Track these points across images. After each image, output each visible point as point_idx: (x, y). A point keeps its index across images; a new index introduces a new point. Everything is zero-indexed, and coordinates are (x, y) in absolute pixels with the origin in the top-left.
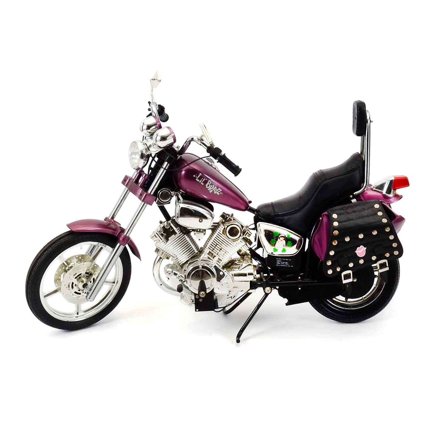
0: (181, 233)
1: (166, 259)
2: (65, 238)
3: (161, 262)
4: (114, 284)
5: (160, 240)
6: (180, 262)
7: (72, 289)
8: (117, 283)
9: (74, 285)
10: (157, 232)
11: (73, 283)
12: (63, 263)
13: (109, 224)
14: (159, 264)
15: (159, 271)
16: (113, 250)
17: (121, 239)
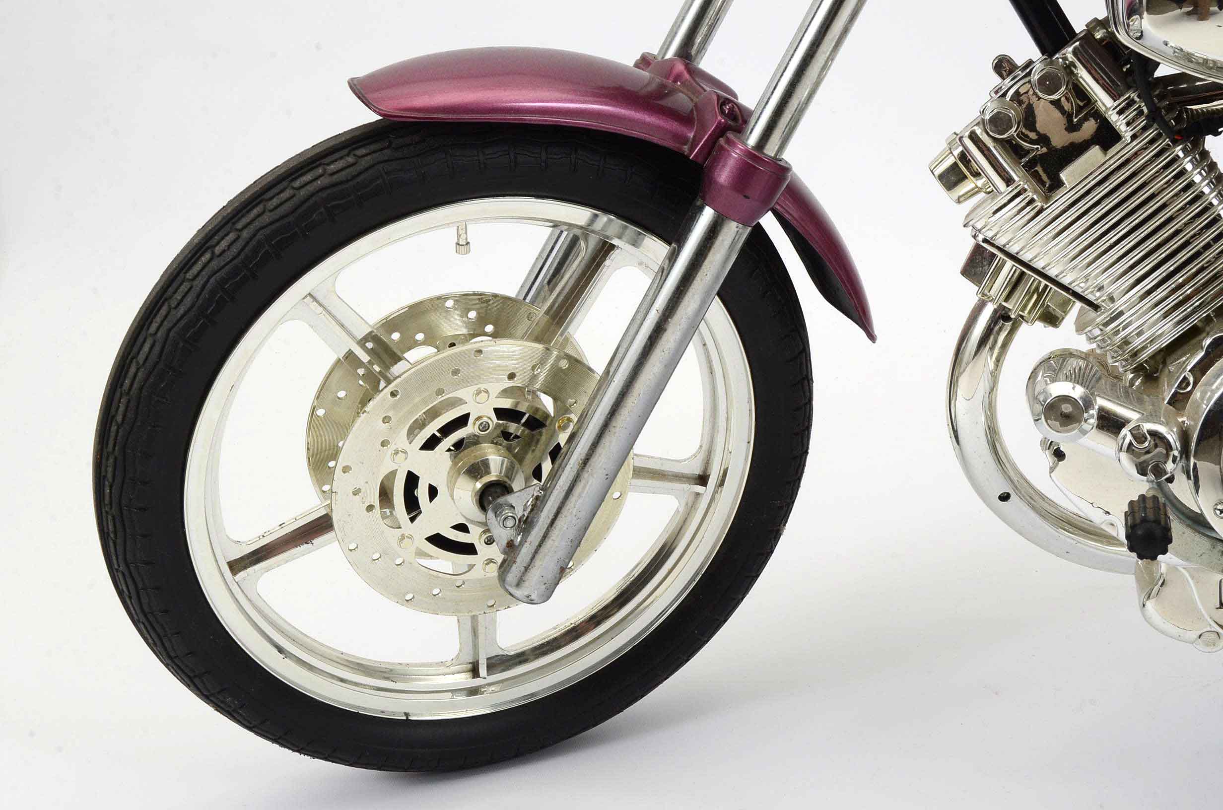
0: (1151, 133)
1: (1039, 325)
2: (332, 167)
3: (1005, 345)
4: (699, 489)
5: (1001, 184)
6: (1137, 342)
7: (412, 520)
8: (722, 483)
9: (422, 493)
10: (979, 131)
11: (412, 480)
12: (350, 355)
13: (663, 86)
14: (991, 365)
15: (990, 408)
16: (673, 257)
17: (724, 175)
